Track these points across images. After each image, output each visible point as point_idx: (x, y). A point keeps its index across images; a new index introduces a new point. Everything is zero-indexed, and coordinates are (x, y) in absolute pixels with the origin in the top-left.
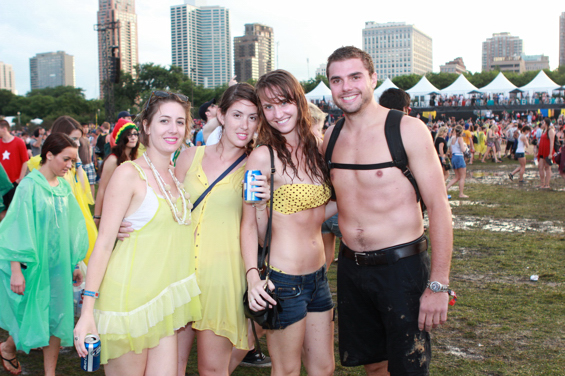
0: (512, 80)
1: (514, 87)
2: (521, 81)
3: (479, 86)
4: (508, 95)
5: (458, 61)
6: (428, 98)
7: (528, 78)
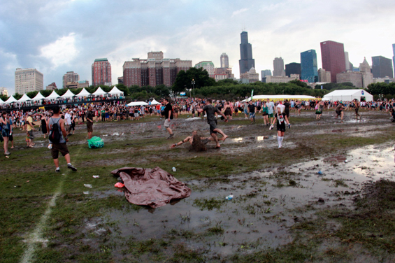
0: (73, 92)
1: (73, 95)
2: (76, 92)
3: (61, 95)
4: (71, 98)
5: (54, 84)
6: (41, 101)
7: (79, 91)
